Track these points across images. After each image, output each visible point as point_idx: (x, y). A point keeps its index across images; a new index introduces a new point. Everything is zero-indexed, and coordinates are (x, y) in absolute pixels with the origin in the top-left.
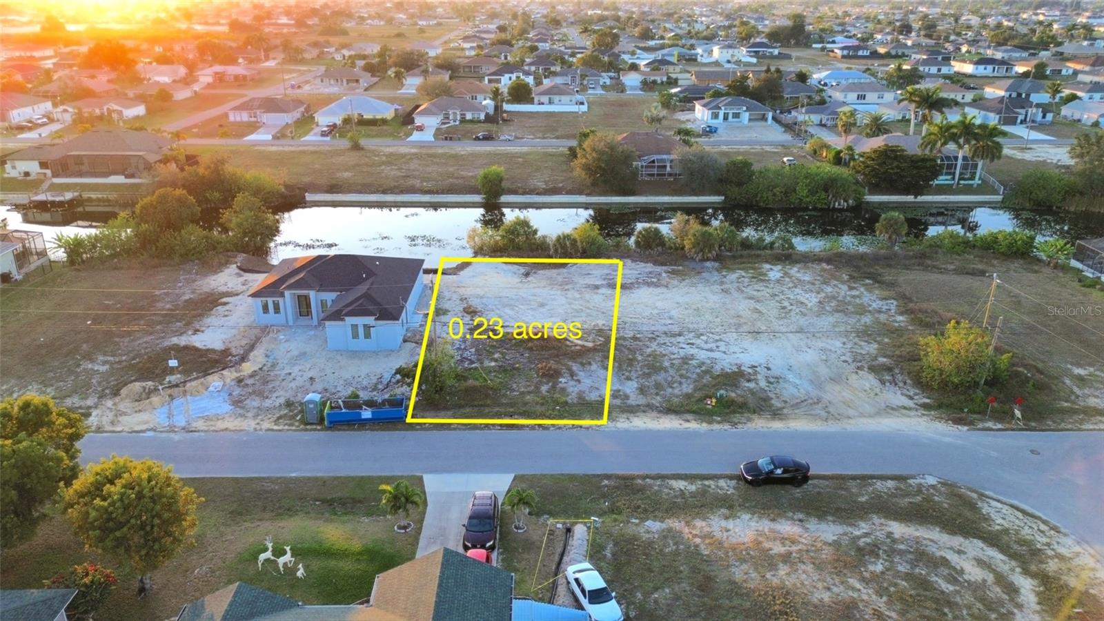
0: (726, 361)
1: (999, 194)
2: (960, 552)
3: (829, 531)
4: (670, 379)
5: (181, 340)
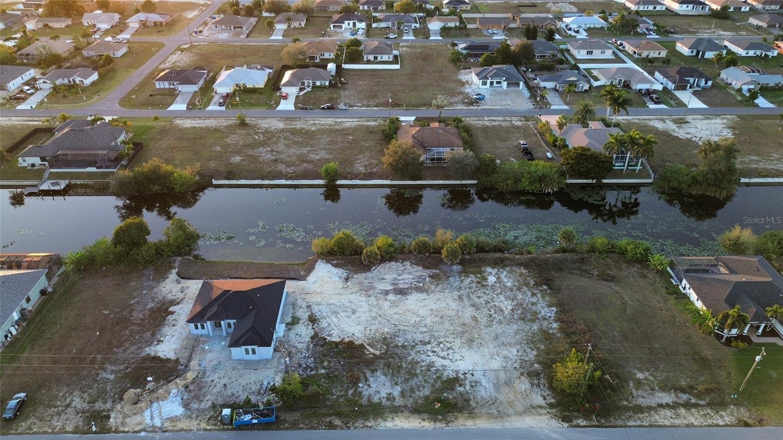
0: (451, 368)
1: (651, 179)
4: (419, 383)
5: (151, 351)
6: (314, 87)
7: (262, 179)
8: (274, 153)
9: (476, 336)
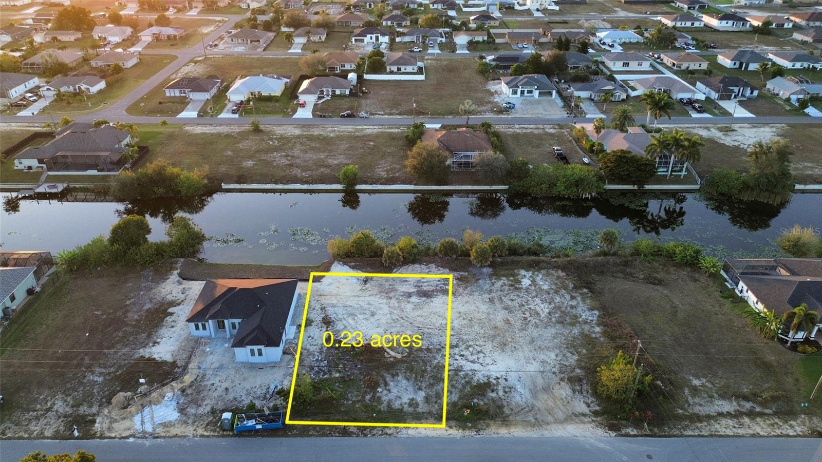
0: (481, 373)
1: (697, 184)
5: (145, 352)
6: (334, 95)
7: (276, 183)
8: (289, 158)
9: (509, 340)
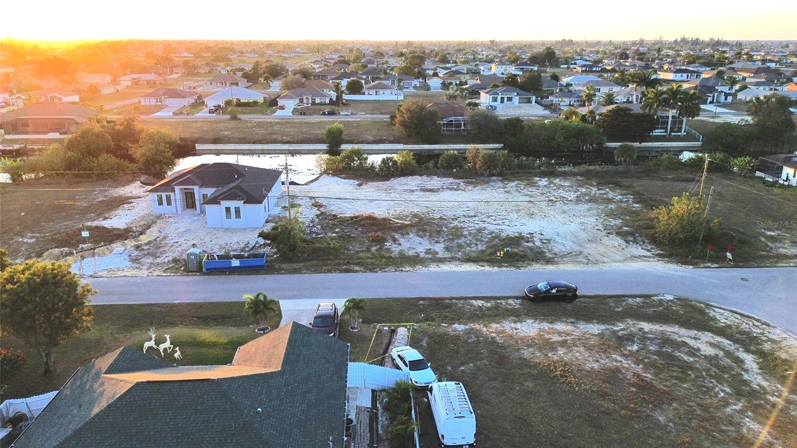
0: (510, 231)
1: (699, 141)
2: (695, 339)
3: (595, 329)
4: (468, 242)
5: (93, 223)
6: (314, 103)
8: (269, 131)
